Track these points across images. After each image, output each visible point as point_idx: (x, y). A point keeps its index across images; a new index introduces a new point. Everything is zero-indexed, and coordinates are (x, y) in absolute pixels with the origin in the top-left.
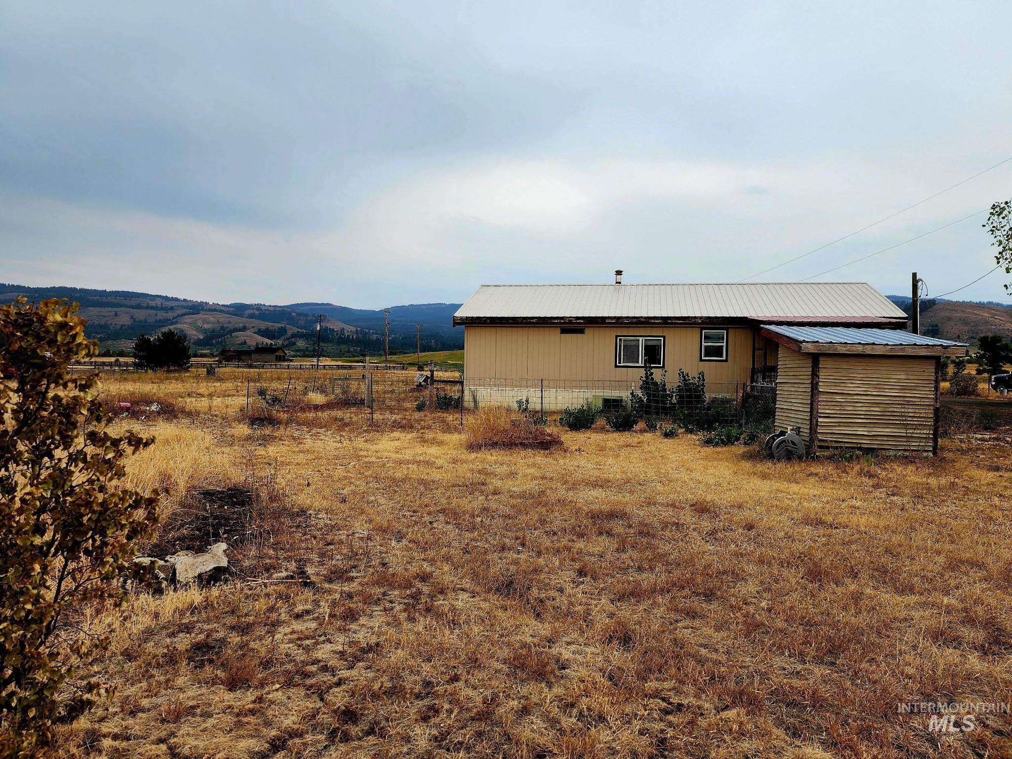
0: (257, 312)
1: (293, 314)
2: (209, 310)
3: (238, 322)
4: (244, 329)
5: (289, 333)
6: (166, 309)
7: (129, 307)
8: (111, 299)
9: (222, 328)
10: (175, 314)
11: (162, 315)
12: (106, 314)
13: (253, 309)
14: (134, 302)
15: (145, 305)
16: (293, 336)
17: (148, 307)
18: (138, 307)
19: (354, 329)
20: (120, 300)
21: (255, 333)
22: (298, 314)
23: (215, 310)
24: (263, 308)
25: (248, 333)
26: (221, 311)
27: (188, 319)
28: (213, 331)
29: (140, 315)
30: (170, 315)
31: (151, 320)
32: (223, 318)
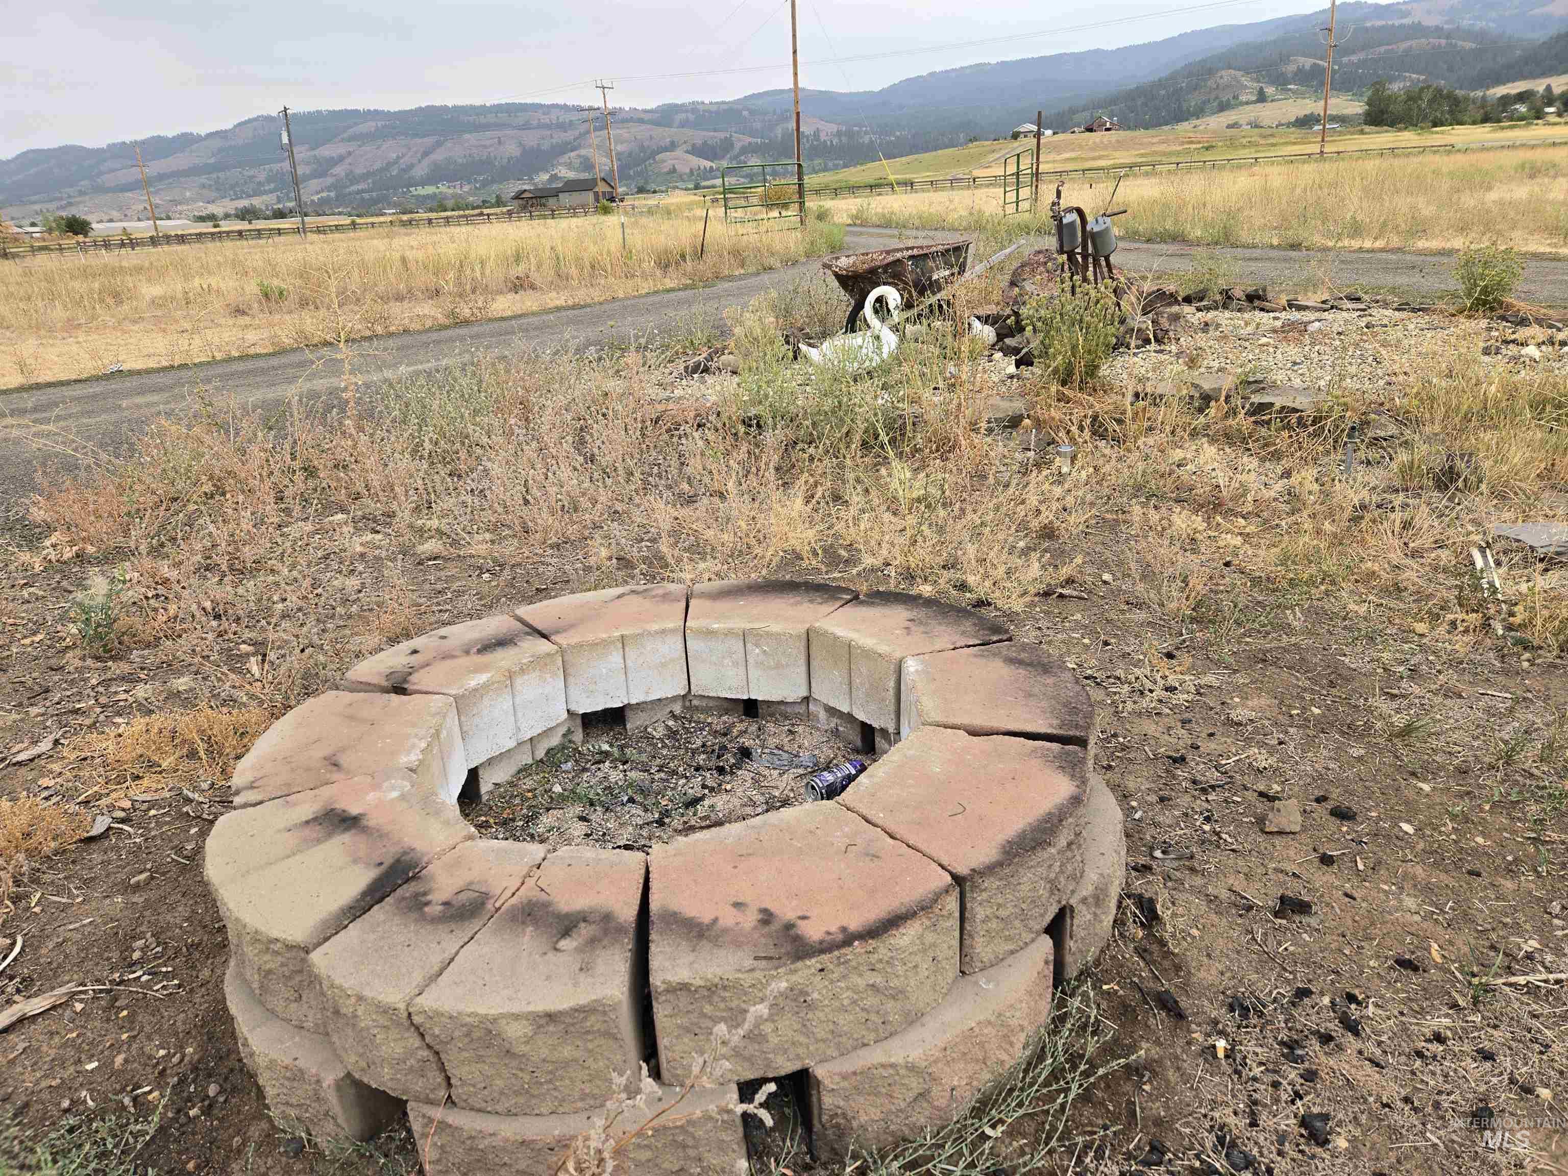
0: (691, 117)
1: (745, 113)
2: (624, 121)
3: (664, 134)
4: (672, 146)
5: (738, 146)
6: (562, 127)
7: (514, 128)
8: (491, 118)
9: (642, 148)
10: (577, 133)
11: (560, 137)
12: (488, 143)
13: (687, 111)
14: (521, 119)
15: (535, 123)
16: (744, 150)
17: (541, 126)
18: (526, 127)
19: (834, 128)
20: (503, 117)
21: (687, 152)
22: (752, 112)
23: (631, 120)
24: (701, 107)
25: (679, 152)
26: (641, 121)
27: (595, 138)
28: (630, 155)
29: (531, 139)
30: (569, 136)
31: (546, 145)
32: (640, 132)
